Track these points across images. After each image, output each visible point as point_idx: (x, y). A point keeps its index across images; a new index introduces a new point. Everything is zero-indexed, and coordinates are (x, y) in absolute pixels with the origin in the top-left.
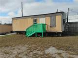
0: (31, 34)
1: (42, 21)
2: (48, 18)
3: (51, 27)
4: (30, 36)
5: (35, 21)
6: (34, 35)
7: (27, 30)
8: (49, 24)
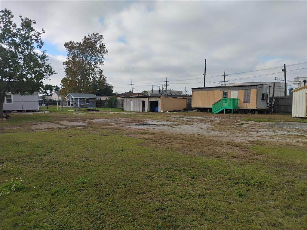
0: (219, 111)
1: (234, 94)
2: (242, 92)
3: (244, 103)
4: (217, 113)
5: (225, 94)
6: (222, 112)
7: (213, 105)
8: (242, 99)
